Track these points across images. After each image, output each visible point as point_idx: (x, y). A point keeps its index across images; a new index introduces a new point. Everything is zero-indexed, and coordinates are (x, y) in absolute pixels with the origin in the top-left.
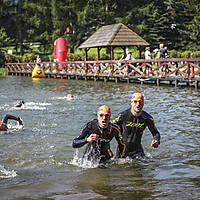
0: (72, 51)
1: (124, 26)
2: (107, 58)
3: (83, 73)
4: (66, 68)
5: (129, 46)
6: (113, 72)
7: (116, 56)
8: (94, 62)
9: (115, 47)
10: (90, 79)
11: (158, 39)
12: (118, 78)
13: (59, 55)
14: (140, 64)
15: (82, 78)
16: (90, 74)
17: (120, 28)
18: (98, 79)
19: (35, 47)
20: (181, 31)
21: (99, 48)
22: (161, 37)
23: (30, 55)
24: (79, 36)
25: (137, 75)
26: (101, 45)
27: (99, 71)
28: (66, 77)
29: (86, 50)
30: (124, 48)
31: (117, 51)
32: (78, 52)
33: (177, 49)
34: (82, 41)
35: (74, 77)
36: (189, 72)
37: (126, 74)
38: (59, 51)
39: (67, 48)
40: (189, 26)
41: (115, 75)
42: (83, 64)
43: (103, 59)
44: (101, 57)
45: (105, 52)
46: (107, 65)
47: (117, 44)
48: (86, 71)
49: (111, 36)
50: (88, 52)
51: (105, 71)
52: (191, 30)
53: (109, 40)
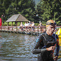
2: (15, 25)
4: (1, 28)
7: (18, 25)
8: (11, 27)
10: (9, 32)
11: (32, 20)
12: (19, 32)
15: (6, 32)
16: (9, 30)
17: (20, 15)
18: (12, 32)
20: (40, 17)
25: (25, 31)
26: (13, 21)
27: (12, 30)
28: (1, 31)
31: (18, 23)
35: (4, 31)
39: (2, 22)
40: (42, 16)
41: (17, 31)
42: (7, 27)
43: (13, 26)
44: (13, 25)
45: (14, 23)
46: (15, 27)
47: (19, 21)
48: (8, 30)
49: (17, 18)
50: (9, 23)
51: (14, 30)
52: (43, 17)
53: (16, 19)
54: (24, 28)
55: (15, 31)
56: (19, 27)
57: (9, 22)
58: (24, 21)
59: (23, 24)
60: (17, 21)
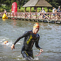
0: (20, 8)
2: (34, 12)
4: (17, 15)
5: (44, 7)
6: (36, 17)
7: (38, 11)
8: (29, 13)
10: (27, 20)
11: (56, 4)
12: (39, 20)
13: (14, 10)
14: (48, 14)
16: (27, 18)
18: (30, 20)
19: (4, 6)
21: (31, 7)
22: (57, 3)
23: (2, 9)
24: (23, 2)
25: (47, 19)
26: (32, 6)
27: (31, 17)
28: (17, 19)
30: (41, 7)
31: (38, 9)
32: (22, 9)
34: (24, 4)
35: (20, 19)
37: (42, 18)
38: (14, 8)
39: (17, 7)
41: (37, 19)
42: (24, 14)
43: (32, 12)
45: (33, 9)
46: (34, 14)
47: (39, 6)
48: (25, 17)
49: (36, 2)
50: (26, 9)
51: (33, 17)
53: (35, 4)
55: (34, 19)
56: (39, 14)
58: (46, 6)
59: (44, 10)
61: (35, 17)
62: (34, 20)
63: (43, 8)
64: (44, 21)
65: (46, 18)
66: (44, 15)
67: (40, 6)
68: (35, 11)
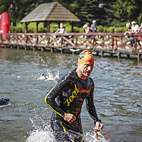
0: (15, 25)
1: (59, 4)
2: (44, 31)
3: (23, 43)
4: (9, 39)
5: (63, 22)
6: (49, 43)
7: (52, 30)
8: (33, 34)
9: (51, 22)
10: (29, 48)
11: (87, 16)
12: (53, 49)
14: (72, 37)
15: (22, 48)
16: (29, 44)
17: (56, 6)
18: (37, 49)
20: (107, 10)
21: (38, 22)
22: (90, 15)
24: (21, 12)
25: (69, 46)
26: (39, 20)
27: (37, 42)
28: (9, 47)
29: (27, 24)
31: (52, 25)
32: (19, 26)
33: (103, 25)
34: (23, 16)
35: (15, 47)
36: (113, 45)
37: (60, 45)
38: (4, 24)
39: (10, 21)
40: (114, 6)
42: (23, 36)
43: (40, 32)
44: (39, 30)
45: (42, 26)
46: (44, 37)
47: (54, 19)
48: (27, 42)
49: (48, 13)
50: (28, 26)
51: (43, 42)
52: (115, 10)
53: (46, 16)
54: (67, 37)
55: (45, 46)
56: (54, 37)
57: (29, 22)
58: (68, 20)
60: (49, 19)
61: (46, 42)
62: (43, 47)
63: (61, 24)
64: (63, 50)
65: (67, 45)
66: (64, 38)
67: (57, 20)
68: (46, 29)
